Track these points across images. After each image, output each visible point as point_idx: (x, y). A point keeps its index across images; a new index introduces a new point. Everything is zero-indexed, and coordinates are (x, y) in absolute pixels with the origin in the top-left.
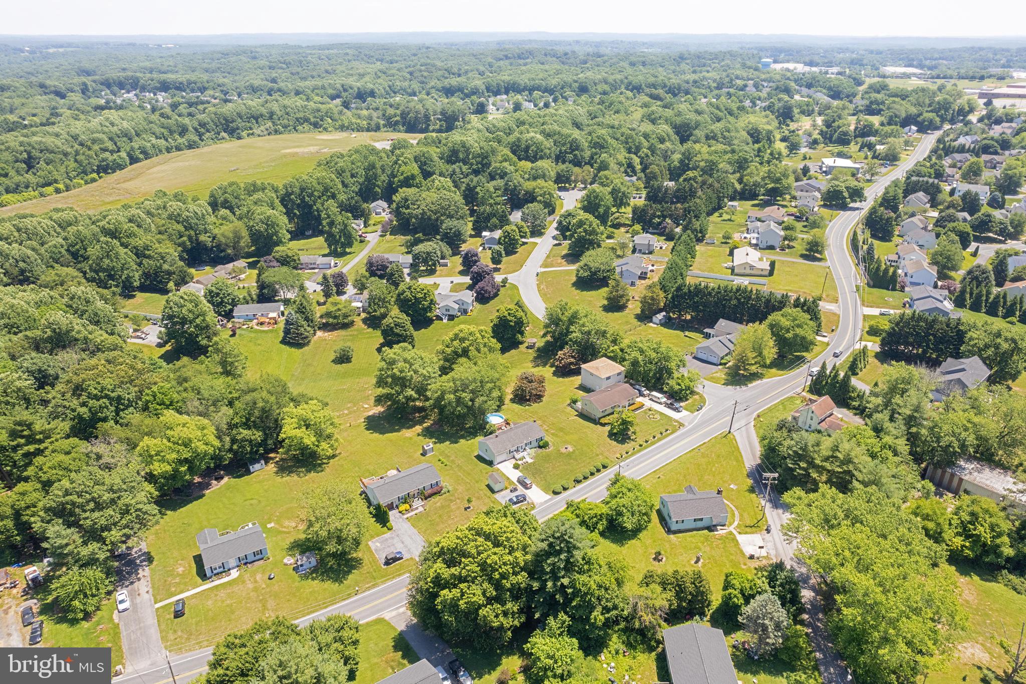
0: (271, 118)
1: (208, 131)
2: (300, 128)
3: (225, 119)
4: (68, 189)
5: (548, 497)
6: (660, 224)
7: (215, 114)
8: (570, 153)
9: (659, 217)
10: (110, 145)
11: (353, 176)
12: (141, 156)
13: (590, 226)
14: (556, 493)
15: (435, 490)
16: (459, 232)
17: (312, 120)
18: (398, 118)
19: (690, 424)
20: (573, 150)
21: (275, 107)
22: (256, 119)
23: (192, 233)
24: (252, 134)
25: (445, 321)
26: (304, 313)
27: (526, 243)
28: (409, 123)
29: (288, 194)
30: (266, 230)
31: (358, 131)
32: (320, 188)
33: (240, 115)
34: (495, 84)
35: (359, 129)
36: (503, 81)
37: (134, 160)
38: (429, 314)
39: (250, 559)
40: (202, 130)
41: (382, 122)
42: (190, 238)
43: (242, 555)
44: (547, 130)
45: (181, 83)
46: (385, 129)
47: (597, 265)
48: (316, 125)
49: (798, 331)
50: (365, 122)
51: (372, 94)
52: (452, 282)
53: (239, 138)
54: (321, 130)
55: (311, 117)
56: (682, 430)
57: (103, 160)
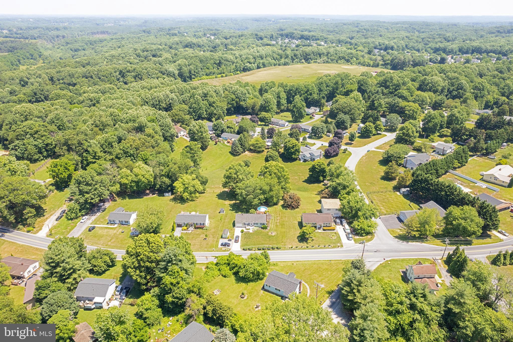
0: (327, 55)
1: (297, 58)
2: (339, 61)
3: (306, 54)
4: (226, 76)
5: (240, 249)
6: (466, 139)
7: (302, 51)
8: (456, 91)
9: (467, 135)
10: (252, 61)
11: (327, 86)
12: (262, 66)
13: (408, 131)
14: (244, 249)
15: (201, 227)
16: (344, 121)
17: (347, 58)
18: (389, 62)
19: (346, 248)
20: (459, 89)
21: (332, 50)
22: (320, 55)
23: (238, 100)
24: (316, 62)
25: (302, 161)
26: (240, 141)
27: (380, 134)
28: (394, 65)
29: (290, 90)
30: (264, 104)
31: (367, 66)
32: (305, 90)
33: (313, 53)
34: (466, 48)
35: (369, 65)
36: (473, 46)
37: (258, 67)
38: (293, 156)
39: (124, 223)
40: (295, 58)
41: (381, 63)
42: (237, 102)
43: (121, 220)
44: (450, 76)
45: (309, 36)
46: (381, 67)
47: (392, 153)
48: (348, 61)
49: (462, 222)
50: (372, 62)
51: (392, 48)
52: (322, 145)
53: (309, 63)
54: (349, 63)
55: (346, 57)
56: (339, 249)
57: (246, 66)
